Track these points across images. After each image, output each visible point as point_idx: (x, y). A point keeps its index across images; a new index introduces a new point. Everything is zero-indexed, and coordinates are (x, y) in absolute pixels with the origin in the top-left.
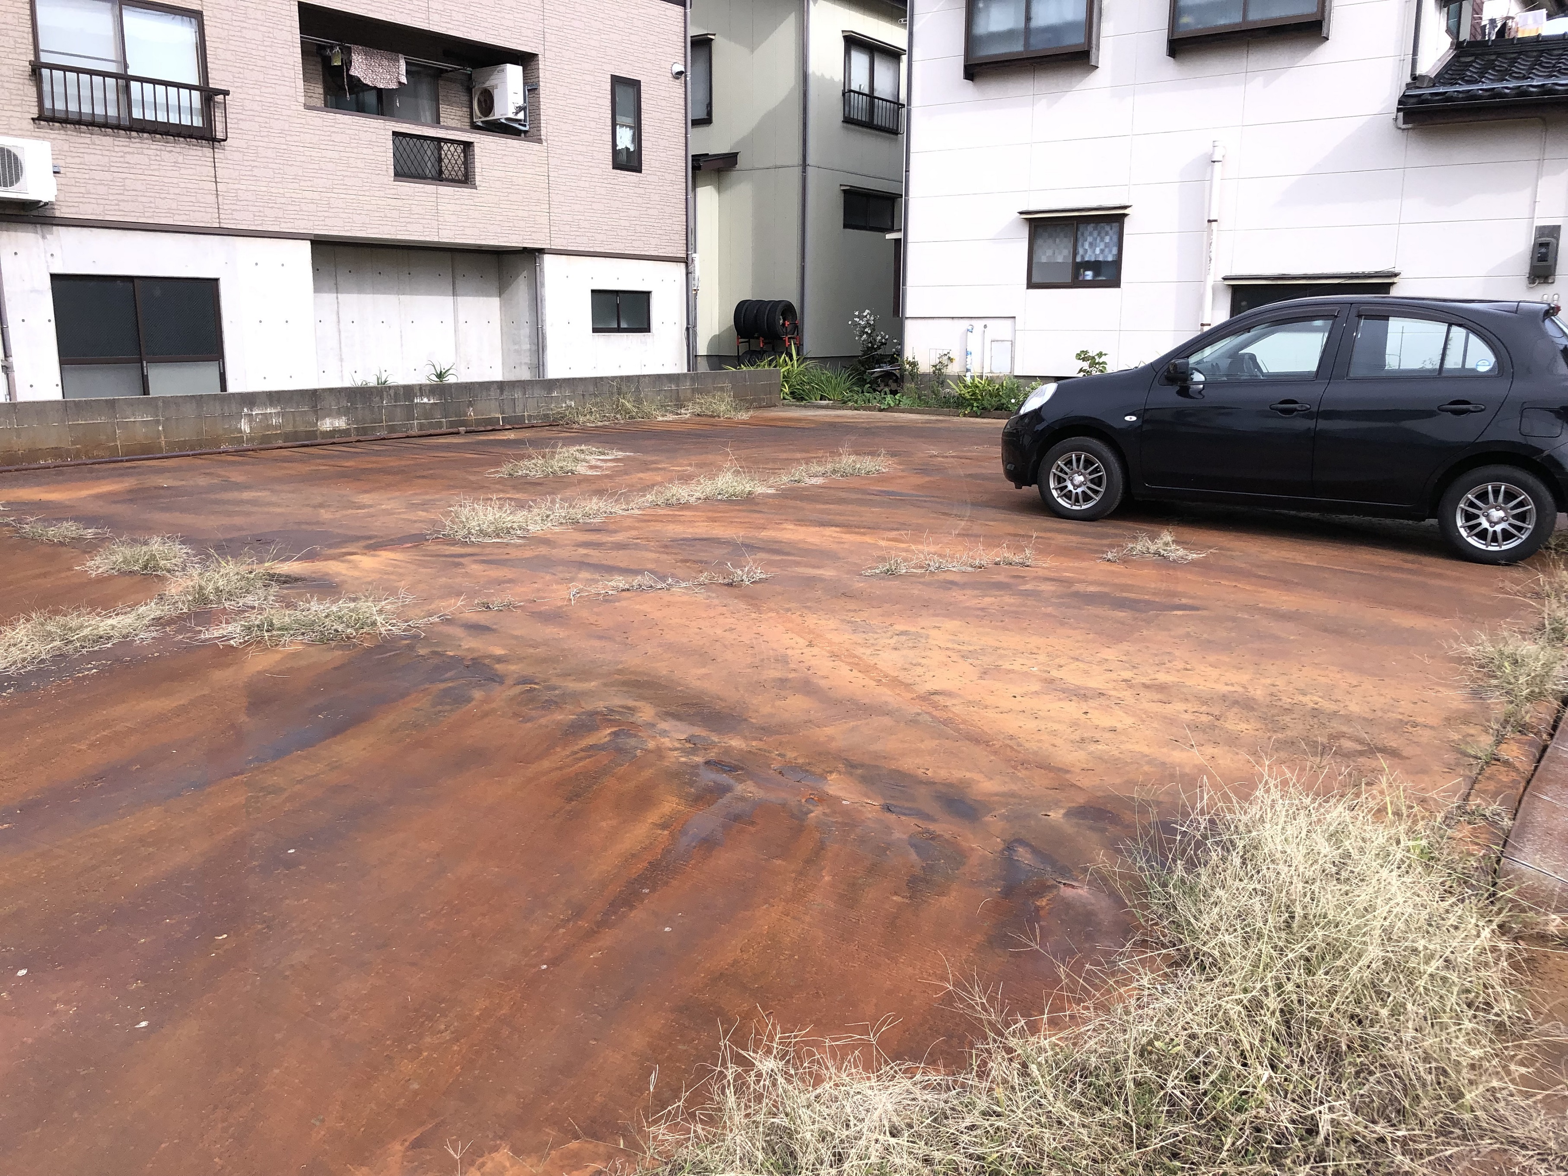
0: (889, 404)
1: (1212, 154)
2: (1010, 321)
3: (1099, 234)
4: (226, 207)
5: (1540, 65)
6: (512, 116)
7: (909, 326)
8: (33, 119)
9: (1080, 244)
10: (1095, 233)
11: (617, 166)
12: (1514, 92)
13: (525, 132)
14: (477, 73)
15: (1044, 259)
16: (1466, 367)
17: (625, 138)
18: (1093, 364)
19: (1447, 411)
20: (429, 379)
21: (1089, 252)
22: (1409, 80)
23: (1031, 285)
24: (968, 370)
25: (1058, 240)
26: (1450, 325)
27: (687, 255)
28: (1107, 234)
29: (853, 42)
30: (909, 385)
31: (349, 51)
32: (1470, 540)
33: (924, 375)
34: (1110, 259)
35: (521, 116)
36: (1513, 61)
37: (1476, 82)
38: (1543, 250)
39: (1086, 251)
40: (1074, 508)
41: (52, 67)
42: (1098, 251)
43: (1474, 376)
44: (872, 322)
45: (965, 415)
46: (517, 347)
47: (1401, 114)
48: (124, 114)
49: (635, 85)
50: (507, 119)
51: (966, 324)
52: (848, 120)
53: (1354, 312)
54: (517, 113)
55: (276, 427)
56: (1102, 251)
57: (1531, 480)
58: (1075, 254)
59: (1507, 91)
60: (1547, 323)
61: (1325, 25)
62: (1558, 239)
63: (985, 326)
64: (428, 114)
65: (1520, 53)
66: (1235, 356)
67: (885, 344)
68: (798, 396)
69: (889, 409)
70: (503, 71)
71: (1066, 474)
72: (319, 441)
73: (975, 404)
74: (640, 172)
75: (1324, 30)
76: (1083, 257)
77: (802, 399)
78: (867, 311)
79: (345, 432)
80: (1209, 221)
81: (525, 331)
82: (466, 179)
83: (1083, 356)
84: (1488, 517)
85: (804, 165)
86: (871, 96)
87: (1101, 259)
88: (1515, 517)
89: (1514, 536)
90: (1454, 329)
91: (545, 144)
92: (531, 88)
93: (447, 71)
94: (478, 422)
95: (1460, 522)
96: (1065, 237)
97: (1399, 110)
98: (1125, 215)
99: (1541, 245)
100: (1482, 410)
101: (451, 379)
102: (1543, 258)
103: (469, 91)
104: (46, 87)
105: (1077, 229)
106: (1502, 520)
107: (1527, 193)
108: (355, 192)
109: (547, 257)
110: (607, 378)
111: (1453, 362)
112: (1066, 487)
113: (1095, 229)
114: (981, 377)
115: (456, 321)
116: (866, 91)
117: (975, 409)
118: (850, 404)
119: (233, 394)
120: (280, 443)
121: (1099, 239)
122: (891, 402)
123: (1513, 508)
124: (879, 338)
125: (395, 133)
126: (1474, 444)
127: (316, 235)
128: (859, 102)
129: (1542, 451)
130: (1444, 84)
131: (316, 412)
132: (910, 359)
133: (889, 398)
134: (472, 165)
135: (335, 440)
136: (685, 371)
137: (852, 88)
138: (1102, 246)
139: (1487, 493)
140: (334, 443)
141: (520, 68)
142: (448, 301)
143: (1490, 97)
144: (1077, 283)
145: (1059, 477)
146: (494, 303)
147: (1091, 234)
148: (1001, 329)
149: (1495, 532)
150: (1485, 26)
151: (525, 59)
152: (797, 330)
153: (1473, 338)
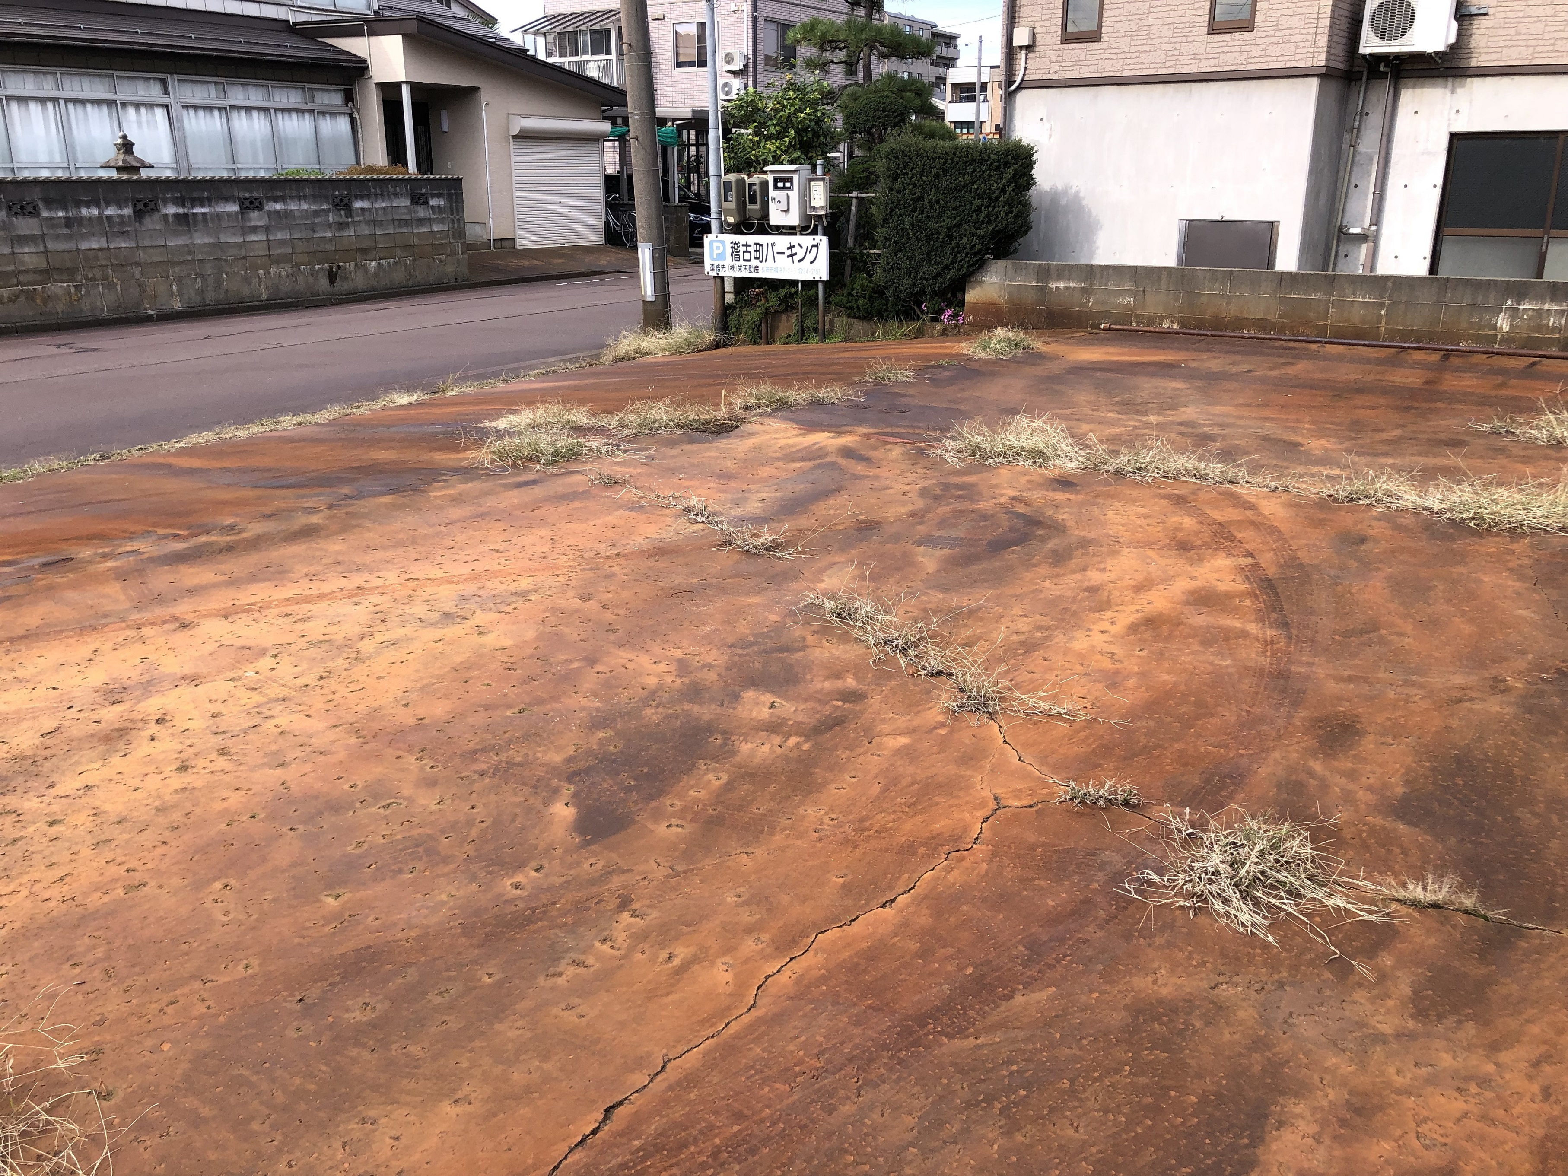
55: (1553, 330)
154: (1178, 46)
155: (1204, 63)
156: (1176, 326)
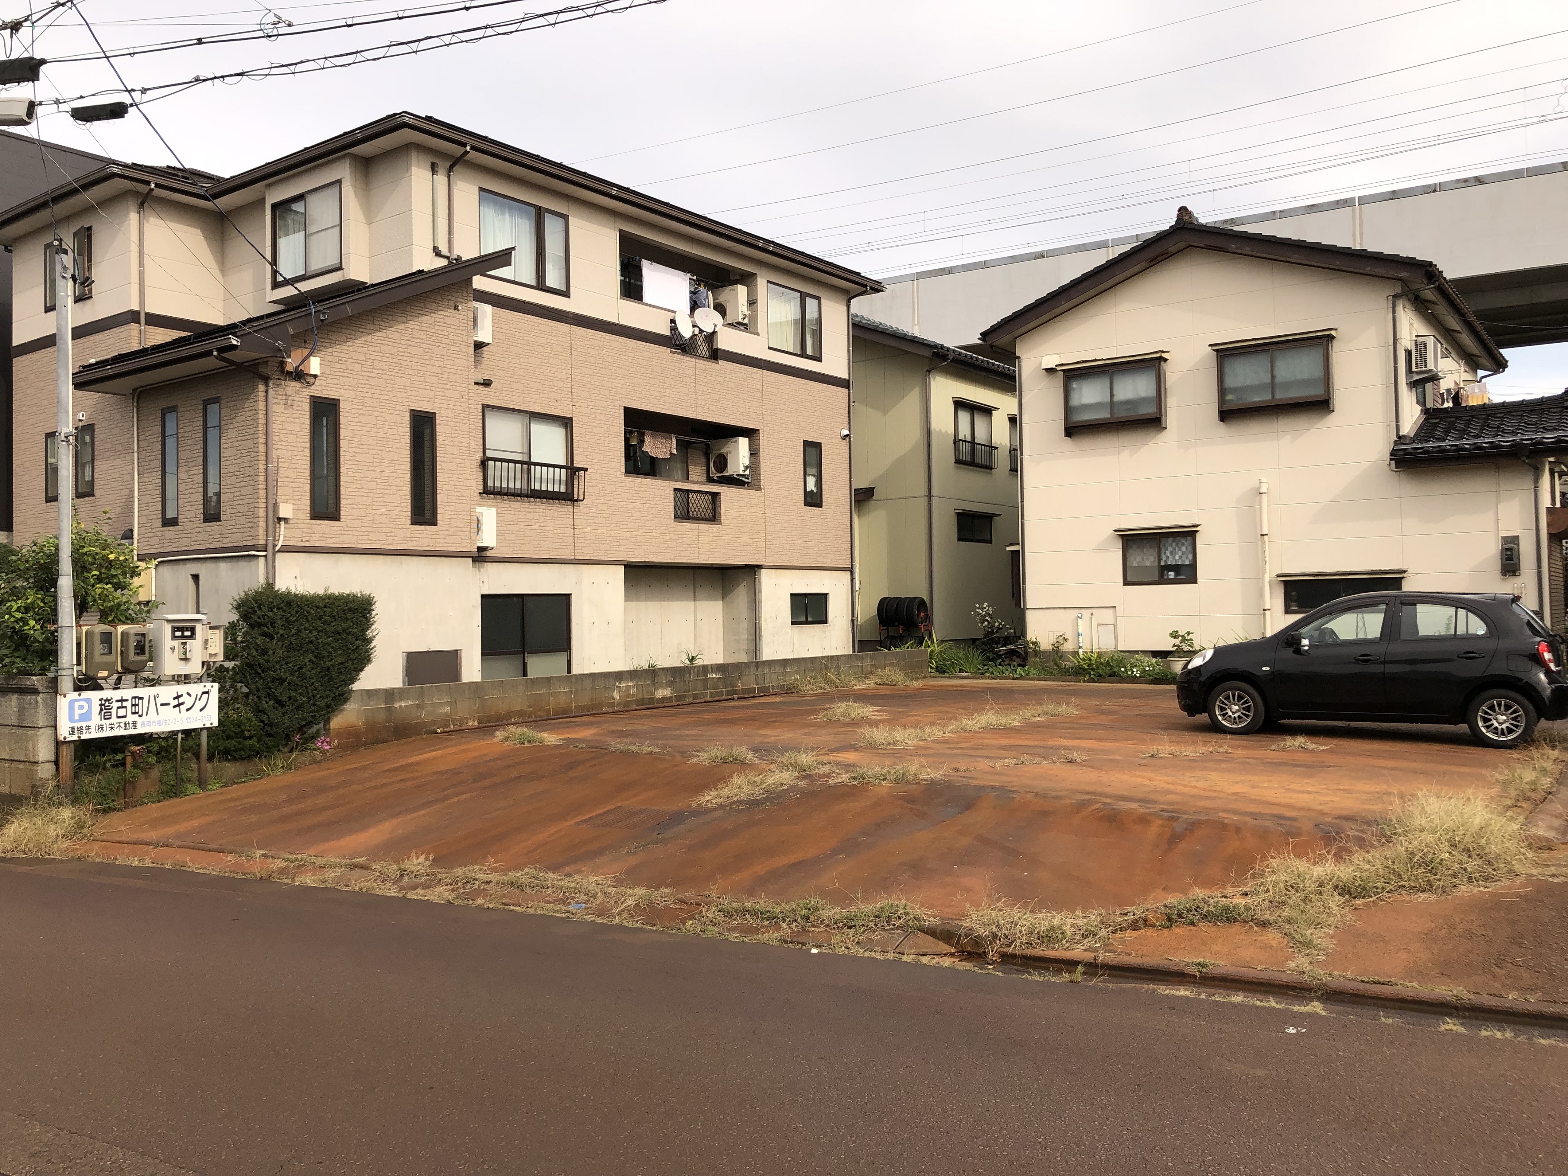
0: (1020, 674)
1: (1259, 488)
2: (1111, 611)
3: (1177, 544)
4: (579, 545)
5: (1488, 426)
6: (741, 472)
7: (1029, 615)
8: (480, 493)
9: (1163, 552)
10: (1174, 545)
11: (807, 504)
12: (1473, 447)
13: (748, 483)
14: (712, 443)
15: (1135, 564)
16: (1470, 633)
17: (811, 485)
18: (1184, 640)
19: (1463, 658)
20: (683, 663)
21: (1171, 558)
22: (1395, 439)
23: (1126, 583)
24: (1080, 647)
25: (1145, 550)
26: (1457, 608)
27: (852, 565)
28: (1183, 544)
29: (960, 404)
30: (1032, 659)
31: (643, 435)
32: (1488, 734)
33: (1044, 652)
34: (1187, 563)
35: (747, 472)
36: (1468, 424)
37: (1444, 440)
38: (1509, 553)
39: (1168, 557)
40: (1234, 726)
41: (495, 460)
42: (1177, 558)
43: (1476, 637)
44: (991, 613)
45: (1085, 681)
46: (736, 637)
47: (1393, 462)
48: (525, 486)
49: (817, 446)
50: (738, 475)
51: (1076, 613)
52: (958, 461)
53: (1399, 601)
54: (745, 471)
55: (634, 695)
56: (1180, 557)
57: (1520, 698)
58: (1160, 560)
59: (1468, 446)
60: (1514, 605)
61: (1331, 402)
62: (1518, 546)
63: (1092, 614)
64: (680, 473)
65: (1473, 416)
66: (1319, 629)
67: (1001, 629)
68: (941, 670)
69: (1021, 678)
70: (736, 442)
71: (1226, 705)
72: (656, 705)
73: (1092, 673)
74: (821, 507)
75: (1331, 405)
76: (1165, 561)
77: (944, 672)
78: (986, 604)
79: (669, 699)
80: (1262, 535)
81: (744, 626)
82: (713, 517)
83: (1174, 635)
84: (1497, 720)
85: (930, 496)
86: (973, 443)
87: (1180, 563)
88: (1513, 719)
89: (1514, 731)
90: (1459, 610)
91: (763, 491)
92: (754, 453)
93: (695, 443)
94: (744, 691)
95: (1480, 724)
96: (1151, 547)
97: (1391, 459)
98: (1197, 531)
99: (1507, 549)
100: (1483, 657)
101: (699, 662)
102: (1510, 558)
103: (707, 456)
104: (490, 472)
105: (1160, 541)
106: (1505, 721)
107: (1491, 514)
108: (651, 531)
109: (763, 571)
110: (819, 657)
111: (1461, 630)
112: (1227, 713)
113: (1174, 541)
114: (1092, 652)
115: (695, 620)
116: (969, 439)
117: (1092, 676)
118: (988, 675)
119: (576, 675)
120: (635, 707)
121: (1177, 549)
122: (1022, 672)
123: (1511, 714)
124: (997, 624)
125: (675, 490)
126: (1482, 677)
127: (628, 562)
128: (965, 448)
129: (1523, 680)
130: (1420, 441)
131: (654, 685)
132: (1033, 640)
133: (1019, 670)
134: (719, 508)
135: (666, 704)
136: (851, 653)
137: (960, 438)
138: (1180, 553)
139: (1494, 705)
140: (665, 707)
141: (747, 439)
142: (691, 604)
143: (1455, 450)
144: (1162, 580)
145: (1221, 707)
146: (719, 604)
147: (1171, 545)
148: (1107, 616)
149: (1502, 729)
150: (1443, 393)
151: (750, 433)
152: (929, 619)
153: (1470, 614)
154: (393, 530)
155: (410, 544)
156: (476, 723)
